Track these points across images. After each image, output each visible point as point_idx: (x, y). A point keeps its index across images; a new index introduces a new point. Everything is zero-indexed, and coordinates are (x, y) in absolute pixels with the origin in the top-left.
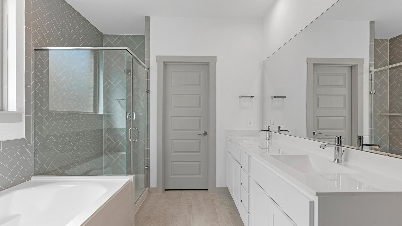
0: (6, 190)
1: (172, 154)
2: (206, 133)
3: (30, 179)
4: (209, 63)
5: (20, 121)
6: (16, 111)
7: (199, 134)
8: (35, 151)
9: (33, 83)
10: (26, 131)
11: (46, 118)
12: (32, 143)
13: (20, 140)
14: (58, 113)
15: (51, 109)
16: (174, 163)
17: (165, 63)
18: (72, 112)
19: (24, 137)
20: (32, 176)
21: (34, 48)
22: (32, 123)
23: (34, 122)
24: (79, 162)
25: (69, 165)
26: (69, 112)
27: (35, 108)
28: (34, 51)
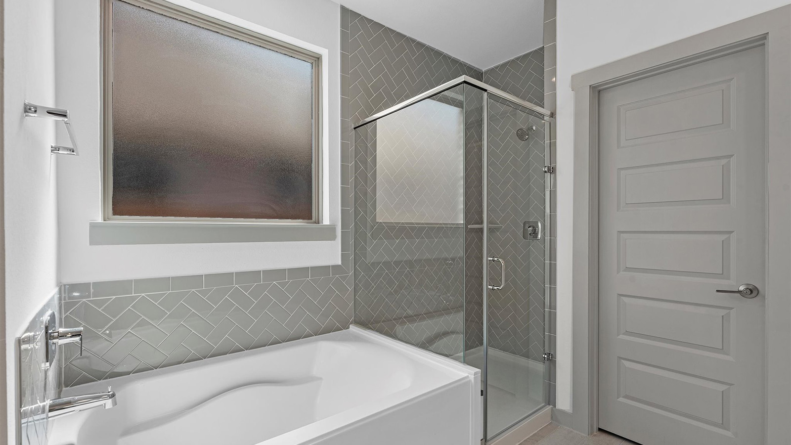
0: (315, 337)
1: (621, 337)
2: (752, 291)
3: (348, 328)
4: (765, 37)
5: (333, 238)
6: (328, 224)
7: (718, 291)
8: (356, 285)
9: (352, 180)
10: (342, 254)
11: (372, 235)
12: (352, 273)
13: (334, 267)
14: (391, 227)
15: (379, 220)
16: (627, 364)
17: (599, 88)
18: (417, 224)
19: (340, 263)
20: (351, 323)
21: (353, 127)
22: (352, 242)
23: (353, 240)
24: (448, 309)
25: (430, 313)
26: (412, 223)
27: (355, 219)
28: (354, 131)
